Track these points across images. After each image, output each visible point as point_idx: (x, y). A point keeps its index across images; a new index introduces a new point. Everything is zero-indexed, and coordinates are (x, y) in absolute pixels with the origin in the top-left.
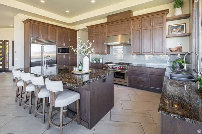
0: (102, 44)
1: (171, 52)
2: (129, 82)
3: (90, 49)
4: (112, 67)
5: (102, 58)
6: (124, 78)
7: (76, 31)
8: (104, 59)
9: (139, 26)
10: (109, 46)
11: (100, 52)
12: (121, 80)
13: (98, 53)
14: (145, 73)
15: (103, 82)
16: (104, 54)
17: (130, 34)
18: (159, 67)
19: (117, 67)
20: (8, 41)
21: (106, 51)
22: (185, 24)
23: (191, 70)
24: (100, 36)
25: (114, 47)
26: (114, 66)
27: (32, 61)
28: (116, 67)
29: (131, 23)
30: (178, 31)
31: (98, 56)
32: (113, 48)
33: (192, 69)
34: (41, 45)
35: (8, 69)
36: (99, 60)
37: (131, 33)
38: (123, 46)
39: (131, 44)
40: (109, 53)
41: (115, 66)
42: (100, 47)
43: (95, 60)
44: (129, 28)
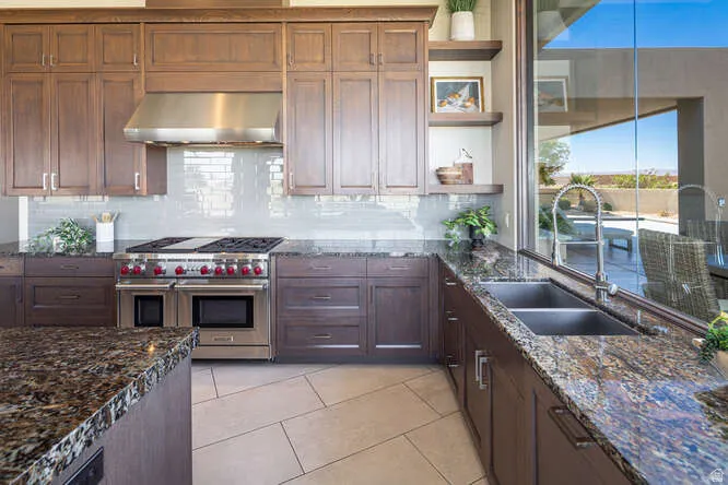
0: (111, 133)
1: (443, 183)
2: (275, 340)
4: (179, 271)
5: (116, 219)
6: (249, 323)
8: (124, 225)
9: (320, 58)
10: (158, 150)
11: (96, 180)
12: (232, 336)
14: (354, 282)
16: (129, 192)
17: (281, 92)
18: (408, 251)
19: (211, 266)
21: (140, 177)
22: (481, 79)
23: (513, 251)
24: (95, 86)
25: (188, 155)
26: (193, 262)
28: (204, 270)
29: (284, 41)
30: (460, 103)
32: (187, 161)
33: (516, 250)
36: (90, 235)
37: (284, 88)
38: (232, 155)
39: (285, 142)
40: (158, 185)
41: (200, 265)
42: (99, 154)
43: (56, 232)
44: (274, 63)
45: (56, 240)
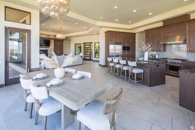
0: (158, 43)
3: (149, 48)
5: (158, 55)
6: (178, 71)
7: (135, 34)
8: (159, 55)
10: (165, 45)
11: (156, 50)
13: (154, 51)
15: (157, 66)
16: (160, 51)
19: (172, 62)
20: (92, 43)
21: (162, 49)
24: (156, 37)
26: (169, 61)
27: (110, 55)
29: (187, 26)
31: (154, 53)
34: (114, 45)
35: (92, 59)
36: (155, 56)
37: (187, 34)
40: (165, 50)
42: (156, 46)
43: (151, 56)
44: (185, 30)
45: (151, 57)
